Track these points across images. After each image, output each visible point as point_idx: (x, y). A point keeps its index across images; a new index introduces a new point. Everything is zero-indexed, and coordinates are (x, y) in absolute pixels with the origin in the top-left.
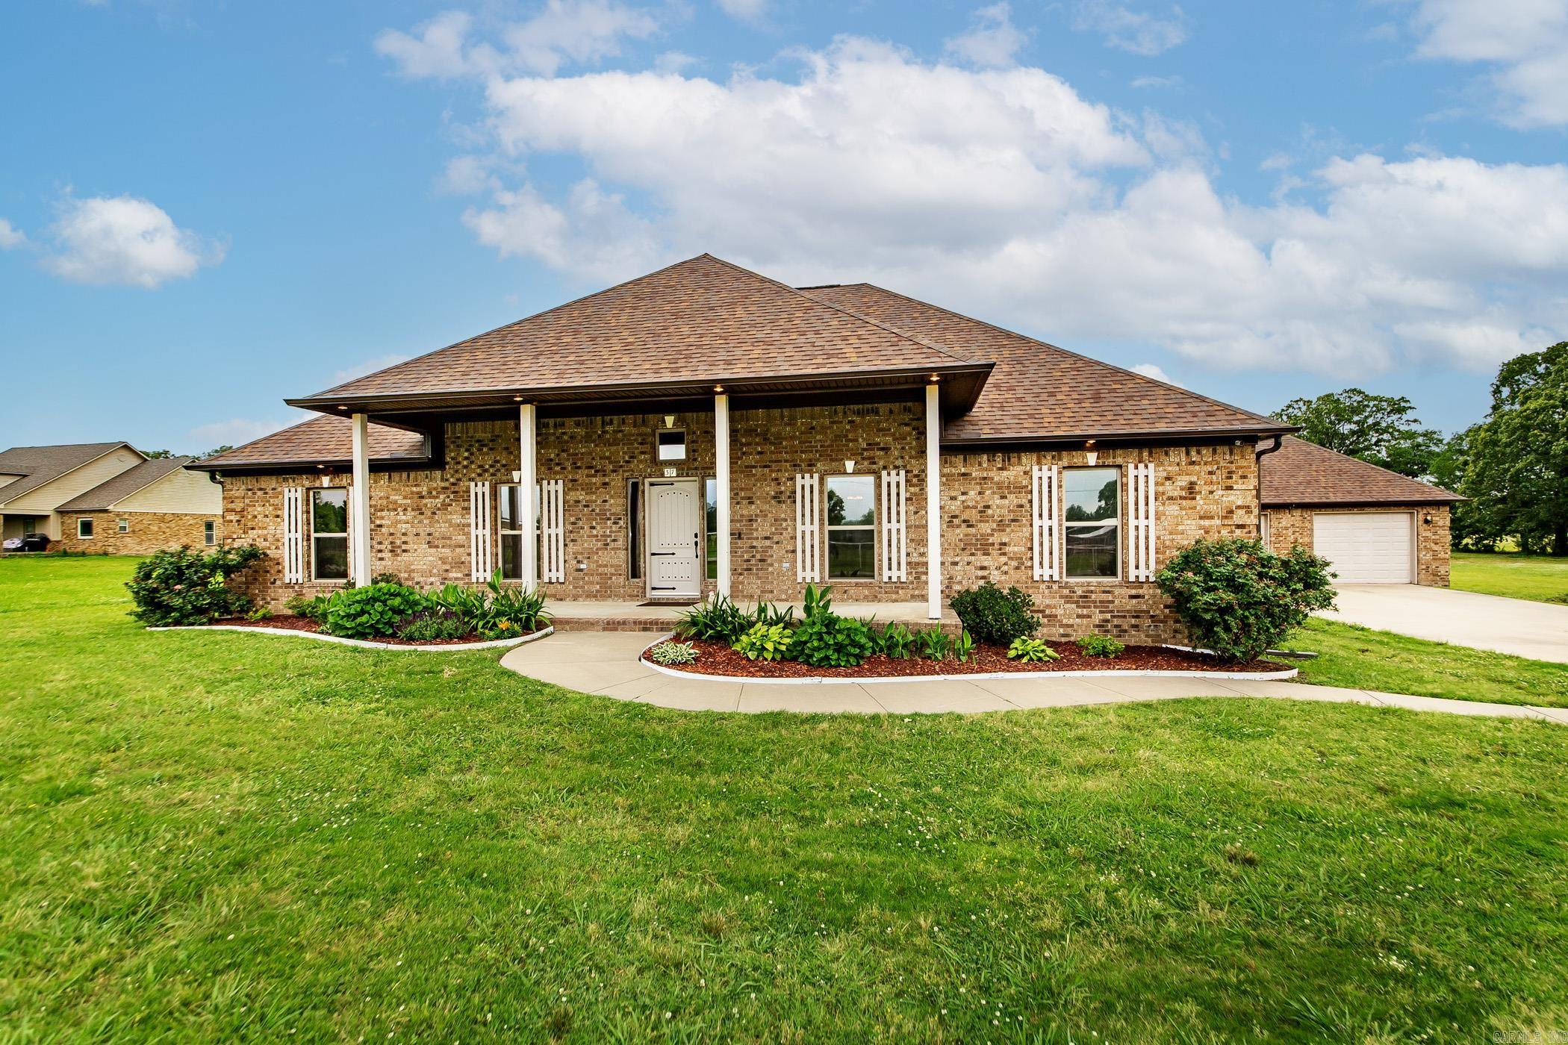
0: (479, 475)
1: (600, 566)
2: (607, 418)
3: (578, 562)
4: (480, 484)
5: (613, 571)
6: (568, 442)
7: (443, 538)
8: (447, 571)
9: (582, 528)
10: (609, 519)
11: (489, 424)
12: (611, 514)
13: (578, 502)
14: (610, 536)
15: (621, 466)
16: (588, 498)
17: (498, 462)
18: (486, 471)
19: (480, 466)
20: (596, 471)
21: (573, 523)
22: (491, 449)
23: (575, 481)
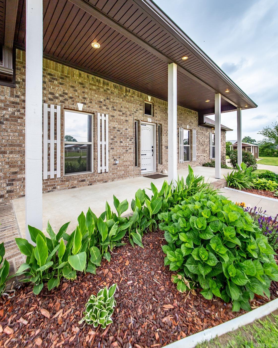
1: (124, 162)
2: (128, 89)
3: (115, 160)
4: (52, 106)
5: (130, 164)
6: (110, 94)
8: (15, 173)
9: (116, 142)
10: (128, 138)
12: (129, 136)
13: (114, 128)
14: (128, 146)
15: (133, 114)
16: (119, 126)
17: (66, 94)
19: (51, 93)
20: (123, 114)
21: (112, 139)
22: (61, 84)
23: (113, 116)
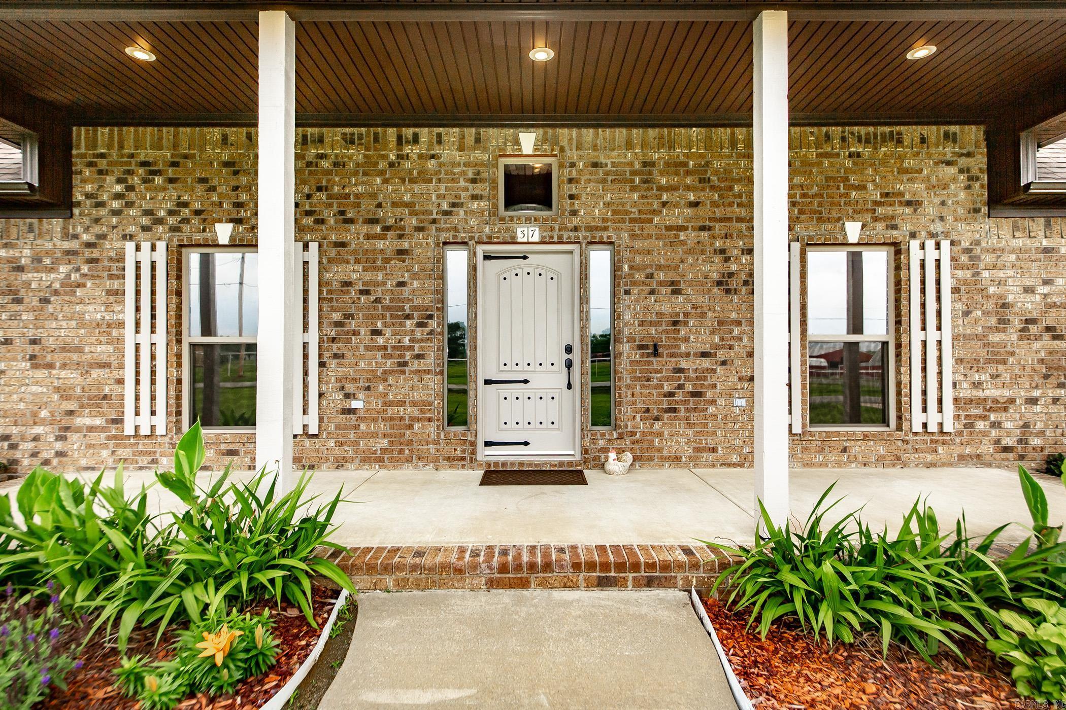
0: (145, 229)
1: (391, 404)
2: (408, 132)
3: (347, 396)
4: (146, 246)
5: (416, 413)
6: (328, 173)
7: (64, 349)
8: (71, 413)
9: (356, 333)
10: (408, 317)
11: (167, 132)
12: (414, 308)
13: (348, 284)
14: (411, 348)
15: (434, 221)
16: (368, 277)
17: (186, 205)
18: (160, 221)
20: (386, 229)
21: (338, 324)
22: (171, 181)
23: (343, 245)
